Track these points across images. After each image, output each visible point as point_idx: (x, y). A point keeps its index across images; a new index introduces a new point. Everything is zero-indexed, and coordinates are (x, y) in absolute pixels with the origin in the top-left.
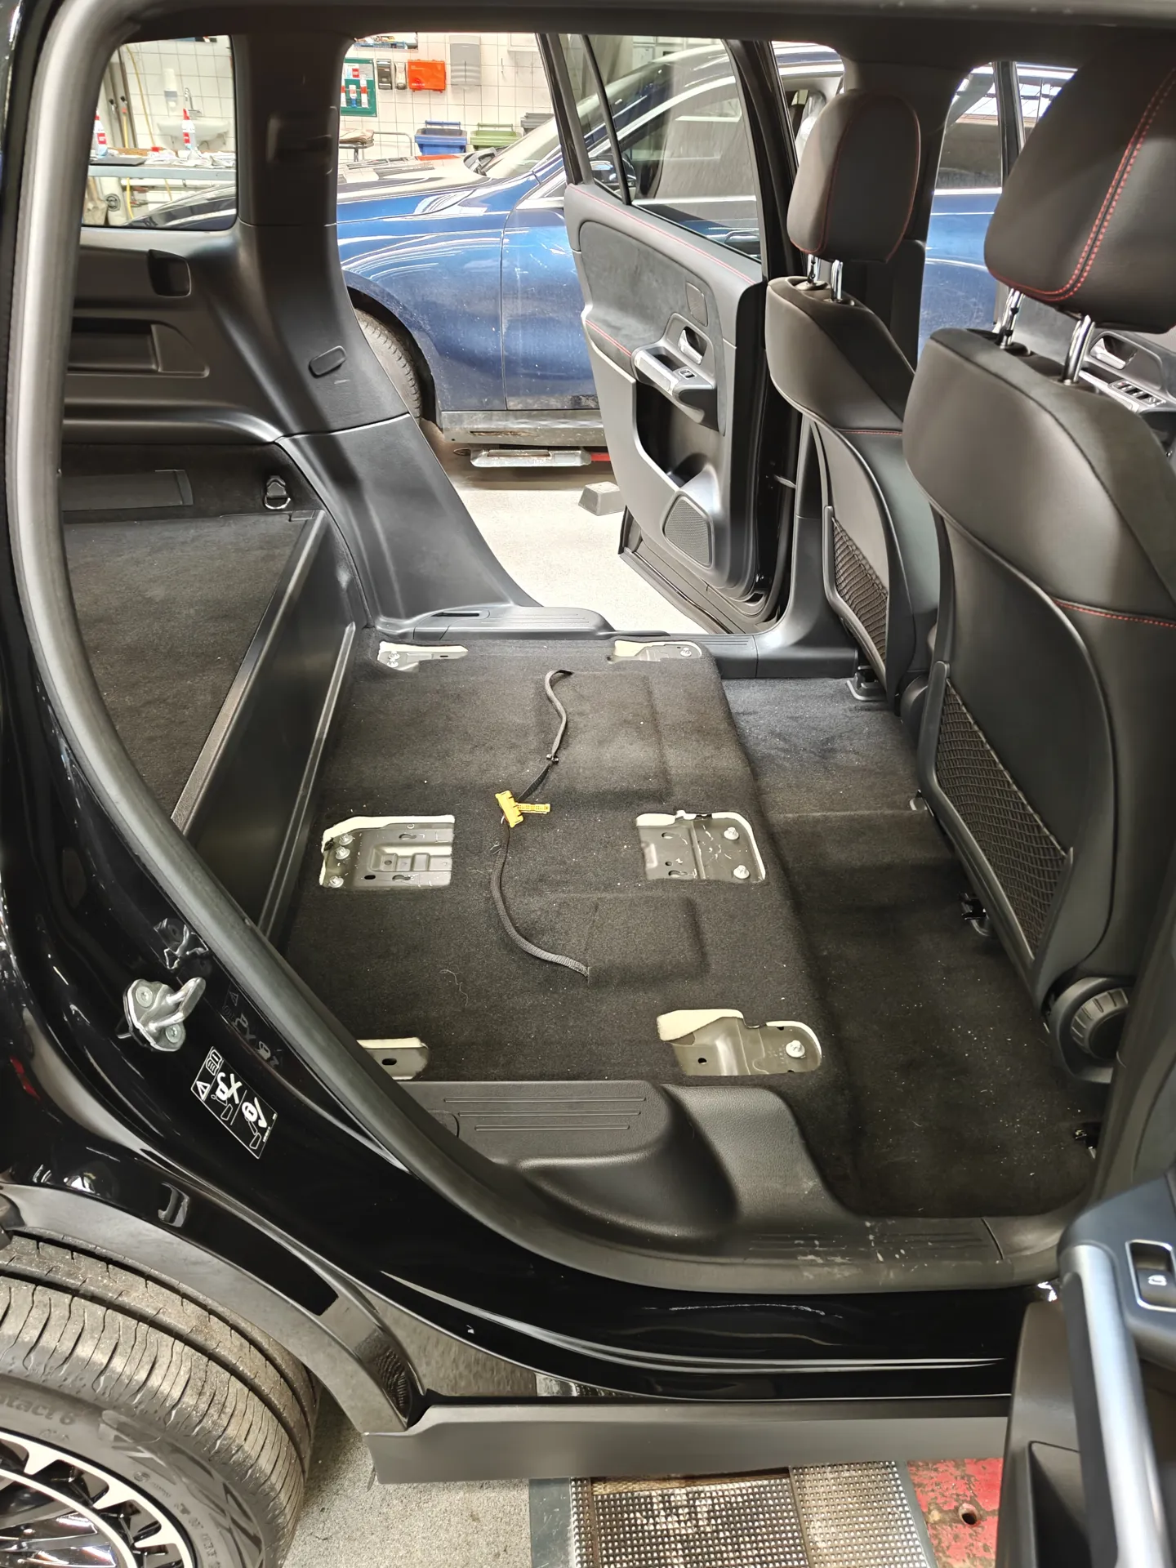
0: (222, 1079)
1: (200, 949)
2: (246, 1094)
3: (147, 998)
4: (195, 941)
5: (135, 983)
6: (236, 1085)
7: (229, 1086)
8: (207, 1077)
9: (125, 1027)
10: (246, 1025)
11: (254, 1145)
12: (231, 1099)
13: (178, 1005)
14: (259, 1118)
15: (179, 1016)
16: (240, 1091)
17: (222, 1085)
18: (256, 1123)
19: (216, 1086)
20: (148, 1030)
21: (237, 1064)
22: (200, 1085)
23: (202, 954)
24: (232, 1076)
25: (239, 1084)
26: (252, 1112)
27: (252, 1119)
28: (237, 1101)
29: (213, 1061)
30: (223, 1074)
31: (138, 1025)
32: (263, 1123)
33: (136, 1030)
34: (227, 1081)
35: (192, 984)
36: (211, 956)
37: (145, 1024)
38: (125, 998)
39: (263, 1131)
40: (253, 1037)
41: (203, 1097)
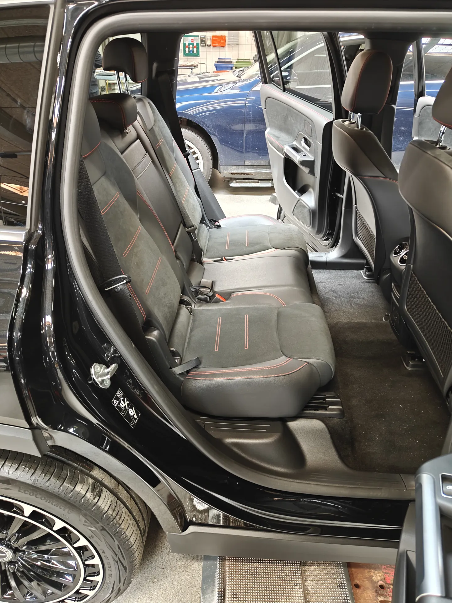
0: (122, 400)
1: (117, 354)
2: (130, 406)
3: (98, 369)
4: (116, 351)
5: (95, 364)
6: (127, 402)
7: (125, 403)
8: (117, 399)
9: (91, 379)
10: (131, 382)
11: (132, 423)
12: (125, 407)
13: (108, 372)
14: (134, 414)
15: (109, 376)
16: (128, 404)
17: (122, 402)
18: (133, 416)
19: (120, 402)
20: (98, 380)
21: (127, 395)
22: (115, 401)
23: (117, 356)
24: (126, 399)
25: (128, 402)
26: (132, 412)
27: (132, 414)
28: (127, 408)
29: (119, 393)
30: (122, 398)
31: (95, 378)
32: (135, 416)
33: (94, 380)
34: (124, 401)
35: (113, 366)
36: (120, 356)
37: (97, 378)
38: (91, 369)
39: (135, 419)
40: (134, 387)
41: (116, 405)
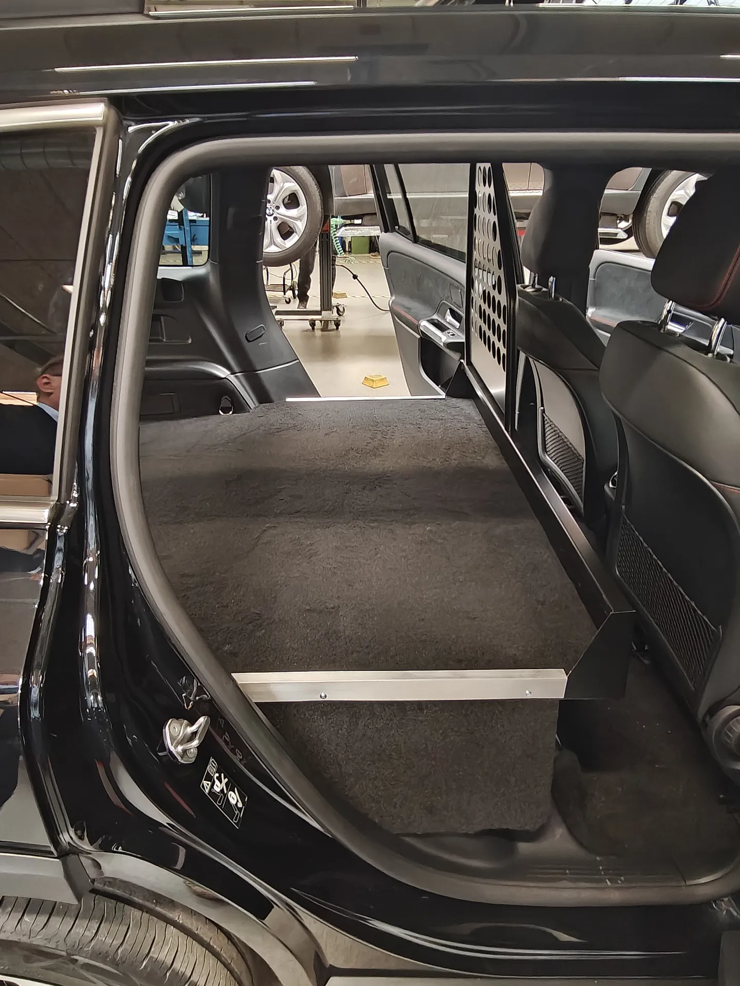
0: (217, 778)
1: (205, 696)
2: (230, 787)
3: (177, 730)
4: (201, 690)
5: (170, 721)
6: (225, 781)
7: (221, 782)
8: (209, 778)
9: (163, 748)
10: (228, 740)
11: (236, 820)
12: (222, 791)
13: (194, 734)
14: (238, 801)
15: (196, 743)
16: (227, 784)
17: (217, 782)
18: (236, 804)
19: (213, 783)
20: (177, 750)
21: (225, 768)
22: (205, 783)
23: (206, 699)
24: (222, 775)
26: (234, 798)
27: (233, 802)
28: (225, 792)
29: (212, 767)
30: (217, 775)
31: (172, 748)
32: (240, 805)
33: (170, 752)
35: (202, 720)
36: (211, 701)
37: (176, 747)
38: (164, 730)
39: (240, 809)
40: (233, 747)
41: (207, 791)
